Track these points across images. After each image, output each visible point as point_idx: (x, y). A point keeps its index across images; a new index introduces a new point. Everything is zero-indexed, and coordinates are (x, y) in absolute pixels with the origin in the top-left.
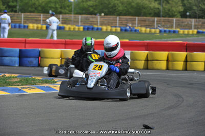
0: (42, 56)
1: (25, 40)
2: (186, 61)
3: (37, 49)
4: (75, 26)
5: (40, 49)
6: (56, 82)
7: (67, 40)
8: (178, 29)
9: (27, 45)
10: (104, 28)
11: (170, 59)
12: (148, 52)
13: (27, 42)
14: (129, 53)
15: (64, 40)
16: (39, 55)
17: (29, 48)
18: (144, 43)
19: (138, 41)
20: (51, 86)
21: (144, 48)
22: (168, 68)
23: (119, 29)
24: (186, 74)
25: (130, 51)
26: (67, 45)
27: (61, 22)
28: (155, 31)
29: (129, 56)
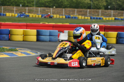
0: (10, 33)
1: (1, 23)
3: (8, 29)
4: (32, 14)
5: (10, 29)
7: (27, 23)
9: (2, 26)
15: (26, 23)
17: (3, 28)
23: (64, 17)
25: (68, 31)
26: (28, 27)
27: (27, 12)
28: (84, 18)
29: (67, 34)
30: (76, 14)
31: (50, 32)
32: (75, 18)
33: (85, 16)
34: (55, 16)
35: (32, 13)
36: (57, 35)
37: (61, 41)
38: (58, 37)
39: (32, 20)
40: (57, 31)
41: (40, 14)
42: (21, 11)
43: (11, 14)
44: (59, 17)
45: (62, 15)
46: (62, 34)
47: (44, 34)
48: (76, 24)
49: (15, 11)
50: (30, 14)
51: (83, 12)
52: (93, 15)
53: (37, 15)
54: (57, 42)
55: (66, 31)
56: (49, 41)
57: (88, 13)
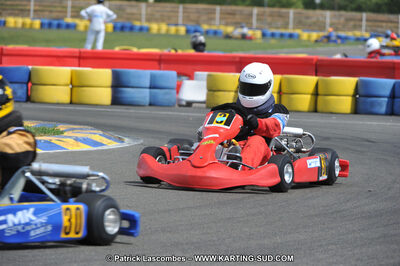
0: (34, 79)
1: (2, 49)
2: (316, 94)
3: (25, 67)
5: (30, 67)
6: (62, 132)
7: (82, 50)
8: (298, 31)
9: (4, 59)
10: (154, 27)
11: (284, 90)
13: (5, 52)
14: (205, 77)
15: (77, 50)
16: (29, 79)
17: (7, 64)
18: (234, 57)
19: (220, 53)
20: (54, 139)
21: (233, 67)
23: (182, 30)
24: (316, 119)
25: (206, 73)
26: (83, 59)
29: (204, 83)
31: (153, 78)
36: (174, 85)
37: (184, 103)
38: (175, 91)
40: (174, 73)
46: (187, 84)
47: (134, 82)
54: (173, 106)
55: (202, 75)
56: (151, 105)
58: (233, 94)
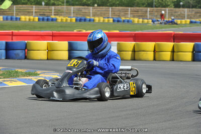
0: (28, 48)
1: (12, 32)
2: (173, 51)
3: (23, 41)
4: (62, 17)
5: (26, 41)
7: (54, 32)
9: (14, 37)
11: (156, 50)
12: (135, 43)
13: (14, 34)
14: (116, 44)
15: (51, 32)
16: (26, 48)
17: (15, 40)
18: (131, 34)
21: (132, 39)
22: (155, 59)
25: (117, 42)
26: (54, 37)
27: (53, 13)
28: (143, 21)
29: (116, 48)
30: (129, 16)
32: (128, 21)
33: (143, 19)
34: (97, 19)
35: (61, 15)
39: (61, 27)
41: (73, 17)
42: (44, 12)
43: (28, 17)
44: (104, 21)
45: (108, 18)
47: (79, 48)
48: (130, 31)
49: (34, 13)
50: (57, 17)
51: (140, 13)
52: (157, 16)
53: (69, 19)
57: (148, 13)
58: (131, 52)
